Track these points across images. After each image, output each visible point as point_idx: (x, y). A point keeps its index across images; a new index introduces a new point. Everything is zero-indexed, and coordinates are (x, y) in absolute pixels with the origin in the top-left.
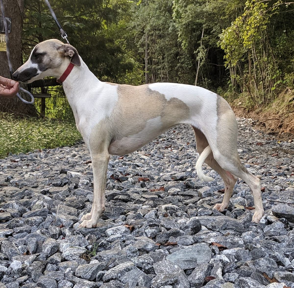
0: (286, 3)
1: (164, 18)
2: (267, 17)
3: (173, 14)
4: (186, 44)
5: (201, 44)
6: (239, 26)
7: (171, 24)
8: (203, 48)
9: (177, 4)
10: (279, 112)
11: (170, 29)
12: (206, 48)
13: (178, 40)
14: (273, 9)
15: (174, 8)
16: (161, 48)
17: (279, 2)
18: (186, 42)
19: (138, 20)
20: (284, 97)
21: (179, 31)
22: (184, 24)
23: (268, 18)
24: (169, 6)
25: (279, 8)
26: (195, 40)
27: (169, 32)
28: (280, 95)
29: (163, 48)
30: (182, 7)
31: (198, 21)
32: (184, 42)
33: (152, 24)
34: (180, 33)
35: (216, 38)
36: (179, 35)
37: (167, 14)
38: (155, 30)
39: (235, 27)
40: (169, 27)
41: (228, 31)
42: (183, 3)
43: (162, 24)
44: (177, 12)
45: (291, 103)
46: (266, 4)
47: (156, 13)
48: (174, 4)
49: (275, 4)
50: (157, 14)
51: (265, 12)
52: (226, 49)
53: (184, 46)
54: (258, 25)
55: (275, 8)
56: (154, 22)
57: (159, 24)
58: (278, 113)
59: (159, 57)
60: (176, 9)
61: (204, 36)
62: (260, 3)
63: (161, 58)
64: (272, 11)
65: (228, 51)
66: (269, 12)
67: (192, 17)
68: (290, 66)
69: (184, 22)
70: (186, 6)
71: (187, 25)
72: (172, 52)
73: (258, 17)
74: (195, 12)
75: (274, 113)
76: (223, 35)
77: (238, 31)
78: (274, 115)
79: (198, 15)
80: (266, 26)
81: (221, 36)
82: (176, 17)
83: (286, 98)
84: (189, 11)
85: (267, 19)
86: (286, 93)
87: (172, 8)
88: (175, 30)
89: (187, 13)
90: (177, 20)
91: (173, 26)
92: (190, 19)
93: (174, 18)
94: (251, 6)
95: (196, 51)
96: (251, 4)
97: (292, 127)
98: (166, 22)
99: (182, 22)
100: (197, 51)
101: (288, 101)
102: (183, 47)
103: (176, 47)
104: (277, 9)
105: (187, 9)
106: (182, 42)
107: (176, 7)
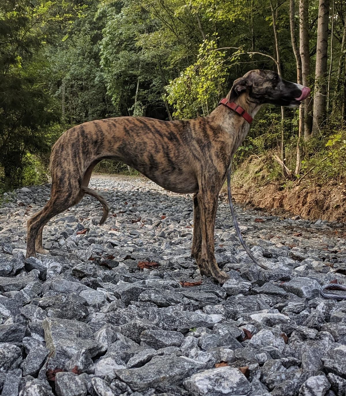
0: (248, 53)
1: (88, 66)
2: (225, 68)
3: (101, 62)
4: (117, 98)
5: (136, 100)
6: (191, 77)
7: (98, 74)
8: (139, 105)
9: (105, 50)
10: (243, 185)
11: (96, 79)
12: (144, 104)
13: (107, 93)
14: (233, 59)
15: (103, 54)
16: (84, 103)
17: (240, 52)
18: (117, 96)
19: (55, 66)
20: (248, 167)
21: (107, 83)
22: (115, 75)
23: (227, 69)
24: (95, 52)
25: (239, 58)
26: (128, 95)
27: (95, 83)
28: (242, 165)
29: (87, 103)
30: (112, 53)
31: (131, 72)
32: (115, 96)
33: (72, 71)
34: (109, 86)
35: (156, 93)
36: (108, 88)
37: (92, 61)
38: (78, 79)
39: (186, 78)
40: (95, 77)
41: (177, 82)
42: (113, 49)
43: (86, 73)
44: (106, 59)
45: (257, 175)
46: (224, 52)
47: (78, 59)
48: (102, 50)
49: (235, 53)
50: (79, 61)
51: (222, 62)
52: (176, 104)
53: (115, 102)
54: (216, 76)
55: (235, 58)
56: (75, 70)
57: (82, 73)
58: (241, 187)
59: (81, 114)
60: (104, 55)
61: (139, 91)
62: (216, 51)
63: (83, 116)
64: (231, 61)
65: (178, 106)
66: (227, 63)
67: (126, 66)
68: (253, 129)
69: (115, 71)
70: (117, 53)
71: (119, 76)
72: (98, 108)
73: (215, 67)
74: (129, 61)
75: (236, 188)
76: (171, 87)
77: (189, 83)
78: (236, 190)
79: (132, 65)
80: (224, 79)
81: (167, 88)
82: (105, 66)
83: (250, 168)
84: (121, 59)
85: (225, 70)
86: (250, 162)
87: (99, 55)
88: (102, 81)
89: (119, 61)
90: (106, 68)
91: (101, 76)
92: (123, 69)
93: (102, 66)
94: (206, 54)
95: (130, 108)
96: (205, 51)
97: (266, 204)
98: (91, 71)
99: (112, 72)
100: (132, 108)
101: (253, 172)
102: (113, 102)
103: (104, 103)
104: (237, 59)
105: (119, 55)
106: (111, 97)
107: (105, 53)
